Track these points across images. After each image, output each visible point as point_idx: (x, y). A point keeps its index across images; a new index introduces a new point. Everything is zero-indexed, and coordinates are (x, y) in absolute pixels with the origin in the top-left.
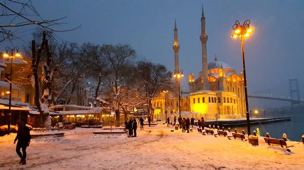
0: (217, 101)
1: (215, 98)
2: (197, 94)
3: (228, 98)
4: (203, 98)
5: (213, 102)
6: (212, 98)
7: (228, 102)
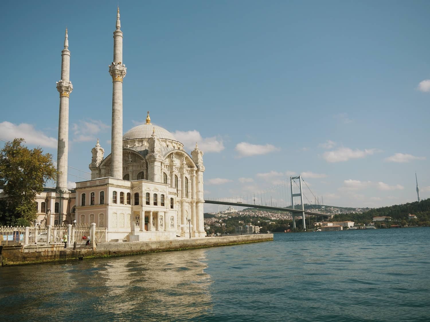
0: (133, 200)
1: (129, 194)
3: (156, 195)
4: (102, 194)
5: (122, 202)
6: (122, 194)
7: (155, 204)
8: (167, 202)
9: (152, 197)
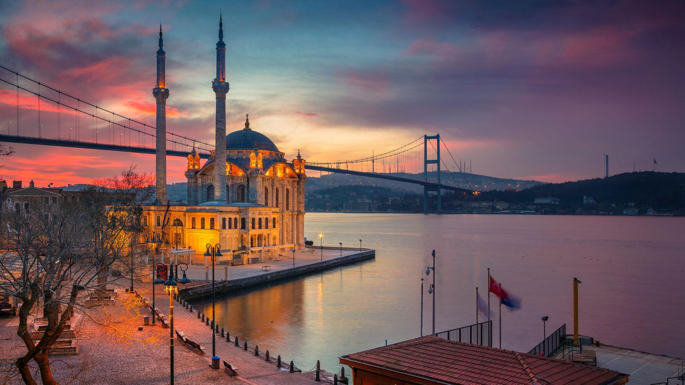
0: (239, 225)
1: (236, 219)
2: (200, 211)
3: (260, 219)
4: (212, 220)
5: (230, 227)
6: (230, 219)
8: (270, 224)
9: (257, 221)
